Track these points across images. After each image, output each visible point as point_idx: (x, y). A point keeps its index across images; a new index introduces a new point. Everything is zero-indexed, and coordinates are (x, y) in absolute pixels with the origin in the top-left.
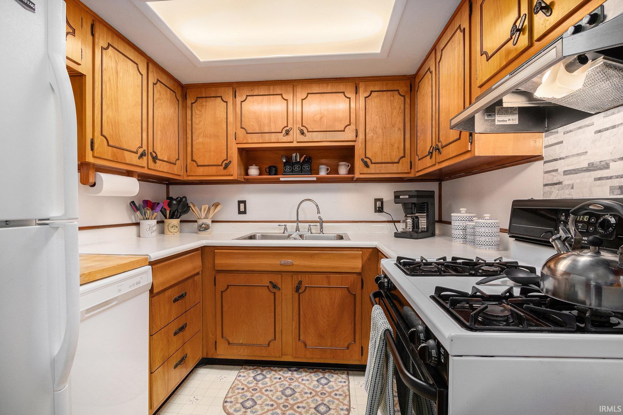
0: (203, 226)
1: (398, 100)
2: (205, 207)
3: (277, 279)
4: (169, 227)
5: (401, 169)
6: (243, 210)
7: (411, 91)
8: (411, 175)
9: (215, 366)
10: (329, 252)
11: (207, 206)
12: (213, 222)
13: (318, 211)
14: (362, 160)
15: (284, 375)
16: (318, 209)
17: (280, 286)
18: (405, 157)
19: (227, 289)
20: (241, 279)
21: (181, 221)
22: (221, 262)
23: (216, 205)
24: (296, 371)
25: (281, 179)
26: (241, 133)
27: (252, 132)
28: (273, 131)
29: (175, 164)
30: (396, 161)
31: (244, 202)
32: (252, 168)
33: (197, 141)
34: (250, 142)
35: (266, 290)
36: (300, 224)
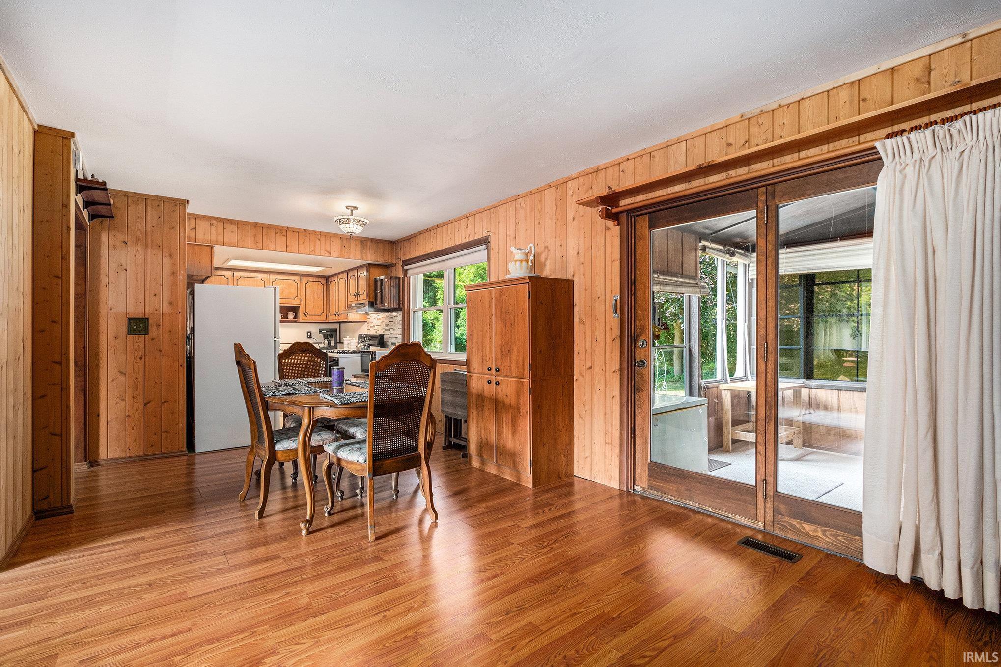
1: (321, 287)
5: (323, 318)
8: (327, 321)
14: (303, 312)
18: (324, 313)
30: (320, 314)
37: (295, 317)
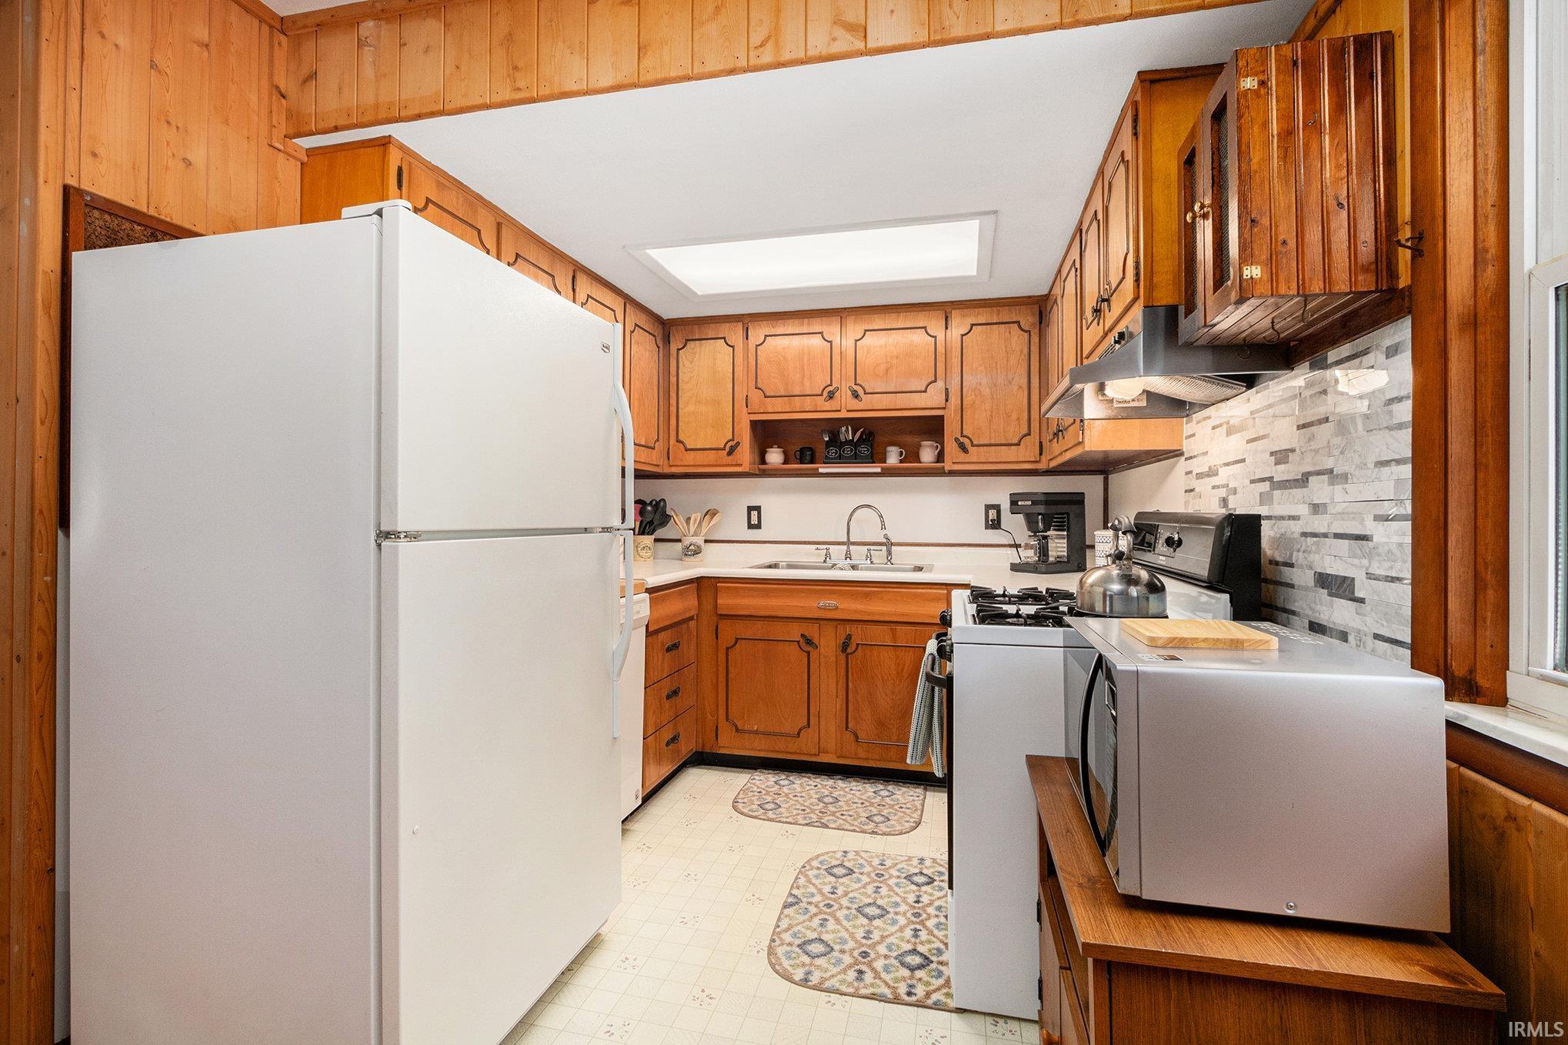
0: (692, 547)
1: (1017, 340)
2: (696, 516)
3: (812, 631)
4: (639, 549)
5: (1024, 454)
6: (756, 523)
7: (1041, 323)
8: (1042, 466)
9: (714, 767)
10: (896, 590)
11: (699, 516)
12: (706, 541)
13: (882, 525)
14: (956, 440)
15: (822, 783)
16: (883, 522)
17: (816, 641)
18: (1030, 435)
19: (735, 644)
20: (757, 629)
21: (656, 540)
22: (727, 602)
23: (711, 513)
24: (841, 779)
25: (821, 470)
26: (756, 396)
27: (774, 394)
28: (808, 393)
29: (653, 448)
30: (1015, 441)
31: (758, 509)
32: (773, 452)
33: (685, 410)
34: (770, 411)
35: (794, 648)
36: (852, 547)
37: (940, 457)
